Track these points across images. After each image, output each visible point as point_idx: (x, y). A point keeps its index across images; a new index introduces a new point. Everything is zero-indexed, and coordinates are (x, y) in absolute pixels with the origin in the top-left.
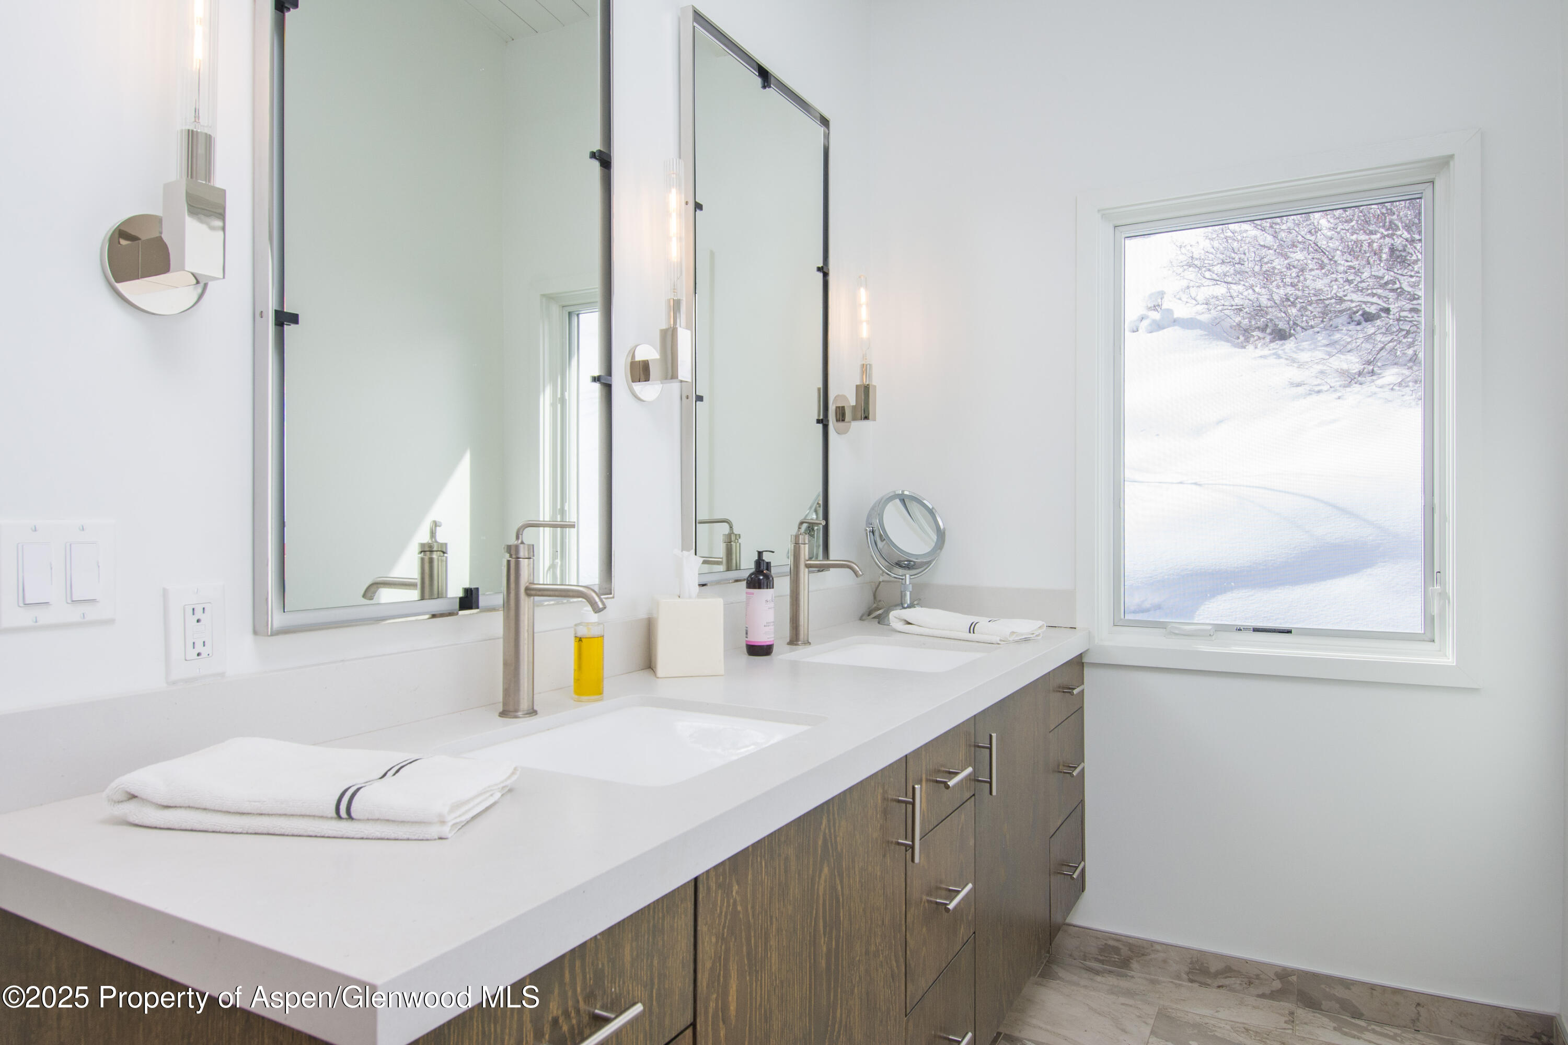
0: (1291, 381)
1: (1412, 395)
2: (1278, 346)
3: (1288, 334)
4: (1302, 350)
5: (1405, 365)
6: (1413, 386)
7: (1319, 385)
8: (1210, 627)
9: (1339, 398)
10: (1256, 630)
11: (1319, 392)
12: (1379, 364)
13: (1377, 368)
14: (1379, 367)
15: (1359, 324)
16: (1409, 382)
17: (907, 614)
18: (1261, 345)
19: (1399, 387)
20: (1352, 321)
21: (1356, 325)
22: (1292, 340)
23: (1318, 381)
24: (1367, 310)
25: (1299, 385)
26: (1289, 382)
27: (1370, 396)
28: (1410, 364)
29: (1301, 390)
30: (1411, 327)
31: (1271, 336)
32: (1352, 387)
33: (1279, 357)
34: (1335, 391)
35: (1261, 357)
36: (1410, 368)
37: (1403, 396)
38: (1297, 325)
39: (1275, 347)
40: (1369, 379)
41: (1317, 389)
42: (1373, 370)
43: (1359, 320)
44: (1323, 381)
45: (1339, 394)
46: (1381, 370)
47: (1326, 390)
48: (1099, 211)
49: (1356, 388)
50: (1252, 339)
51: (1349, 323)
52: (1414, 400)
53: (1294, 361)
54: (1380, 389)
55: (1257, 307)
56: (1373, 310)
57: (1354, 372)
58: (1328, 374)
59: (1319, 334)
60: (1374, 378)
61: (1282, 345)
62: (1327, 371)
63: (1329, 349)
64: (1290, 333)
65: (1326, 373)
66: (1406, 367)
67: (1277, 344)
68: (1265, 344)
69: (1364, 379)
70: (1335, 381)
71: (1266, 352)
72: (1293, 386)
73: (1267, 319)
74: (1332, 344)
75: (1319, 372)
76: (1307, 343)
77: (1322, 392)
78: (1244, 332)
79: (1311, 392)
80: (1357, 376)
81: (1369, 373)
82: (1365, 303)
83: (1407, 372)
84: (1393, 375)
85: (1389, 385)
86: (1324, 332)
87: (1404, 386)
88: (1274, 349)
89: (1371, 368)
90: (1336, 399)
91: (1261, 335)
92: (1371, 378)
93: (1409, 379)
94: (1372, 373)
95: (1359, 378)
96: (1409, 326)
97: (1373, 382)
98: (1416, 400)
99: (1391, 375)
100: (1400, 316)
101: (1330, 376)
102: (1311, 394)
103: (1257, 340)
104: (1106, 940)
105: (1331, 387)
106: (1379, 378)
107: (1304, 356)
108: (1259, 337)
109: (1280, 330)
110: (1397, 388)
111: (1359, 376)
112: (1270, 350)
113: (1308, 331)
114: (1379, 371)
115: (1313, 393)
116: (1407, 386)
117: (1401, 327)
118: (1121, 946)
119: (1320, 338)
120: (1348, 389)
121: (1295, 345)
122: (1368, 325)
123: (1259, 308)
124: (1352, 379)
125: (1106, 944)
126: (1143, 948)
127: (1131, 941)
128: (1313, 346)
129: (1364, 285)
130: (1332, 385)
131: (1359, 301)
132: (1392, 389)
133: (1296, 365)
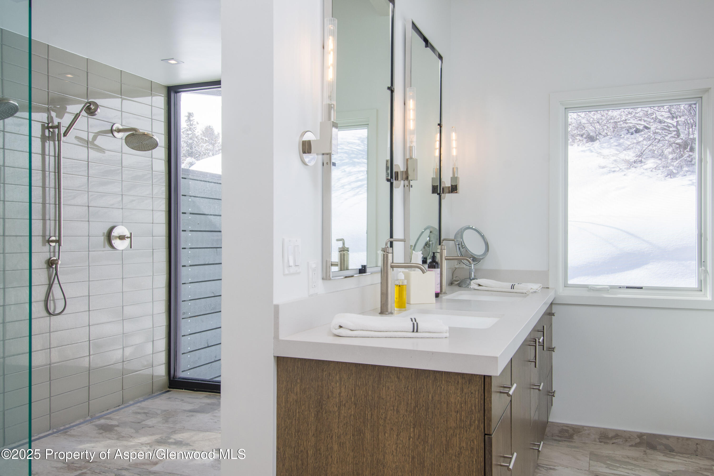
0: (599, 165)
1: (662, 174)
2: (590, 145)
3: (595, 138)
4: (604, 148)
5: (658, 158)
6: (662, 170)
7: (614, 168)
8: (608, 287)
9: (625, 175)
10: (627, 288)
11: (614, 171)
12: (644, 157)
13: (643, 159)
14: (644, 158)
15: (632, 134)
16: (660, 167)
17: (480, 281)
18: (582, 144)
19: (655, 169)
20: (629, 133)
21: (631, 135)
22: (597, 142)
23: (613, 166)
24: (638, 127)
25: (603, 167)
26: (599, 166)
27: (641, 175)
28: (660, 157)
29: (605, 170)
30: (661, 137)
31: (586, 139)
32: (631, 169)
33: (592, 151)
34: (623, 171)
35: (582, 151)
36: (660, 159)
37: (657, 174)
38: (600, 134)
39: (588, 145)
40: (639, 165)
41: (613, 170)
42: (641, 160)
43: (632, 132)
44: (616, 166)
45: (625, 173)
46: (645, 160)
47: (618, 170)
48: (559, 102)
49: (633, 169)
50: (576, 141)
51: (627, 134)
52: (663, 177)
53: (599, 153)
54: (646, 171)
55: (579, 123)
56: (641, 128)
57: (631, 161)
58: (618, 162)
59: (612, 139)
60: (642, 164)
61: (592, 144)
62: (617, 160)
63: (618, 148)
64: (596, 138)
65: (617, 161)
66: (658, 159)
67: (590, 144)
68: (583, 144)
69: (637, 165)
70: (623, 166)
71: (584, 148)
72: (601, 168)
73: (584, 130)
74: (619, 145)
75: (614, 161)
76: (606, 144)
77: (616, 171)
78: (571, 137)
79: (610, 172)
80: (633, 163)
81: (639, 162)
82: (638, 124)
83: (659, 162)
84: (652, 163)
85: (650, 168)
86: (614, 138)
87: (657, 169)
88: (588, 147)
89: (640, 159)
90: (623, 175)
91: (581, 138)
92: (641, 164)
93: (660, 166)
94: (641, 162)
95: (635, 165)
96: (660, 137)
97: (642, 166)
98: (664, 177)
99: (651, 163)
100: (655, 132)
101: (620, 163)
102: (610, 173)
103: (578, 141)
104: (562, 427)
105: (620, 169)
106: (645, 165)
107: (606, 152)
108: (580, 139)
109: (591, 136)
110: (654, 170)
111: (634, 163)
112: (586, 147)
113: (606, 137)
114: (644, 161)
115: (611, 172)
116: (659, 169)
117: (656, 137)
118: (569, 429)
119: (612, 141)
120: (629, 170)
121: (600, 145)
122: (637, 135)
123: (580, 124)
124: (632, 164)
125: (562, 429)
126: (579, 429)
127: (574, 427)
128: (609, 146)
129: (637, 115)
130: (621, 168)
131: (635, 123)
132: (652, 171)
133: (602, 157)
